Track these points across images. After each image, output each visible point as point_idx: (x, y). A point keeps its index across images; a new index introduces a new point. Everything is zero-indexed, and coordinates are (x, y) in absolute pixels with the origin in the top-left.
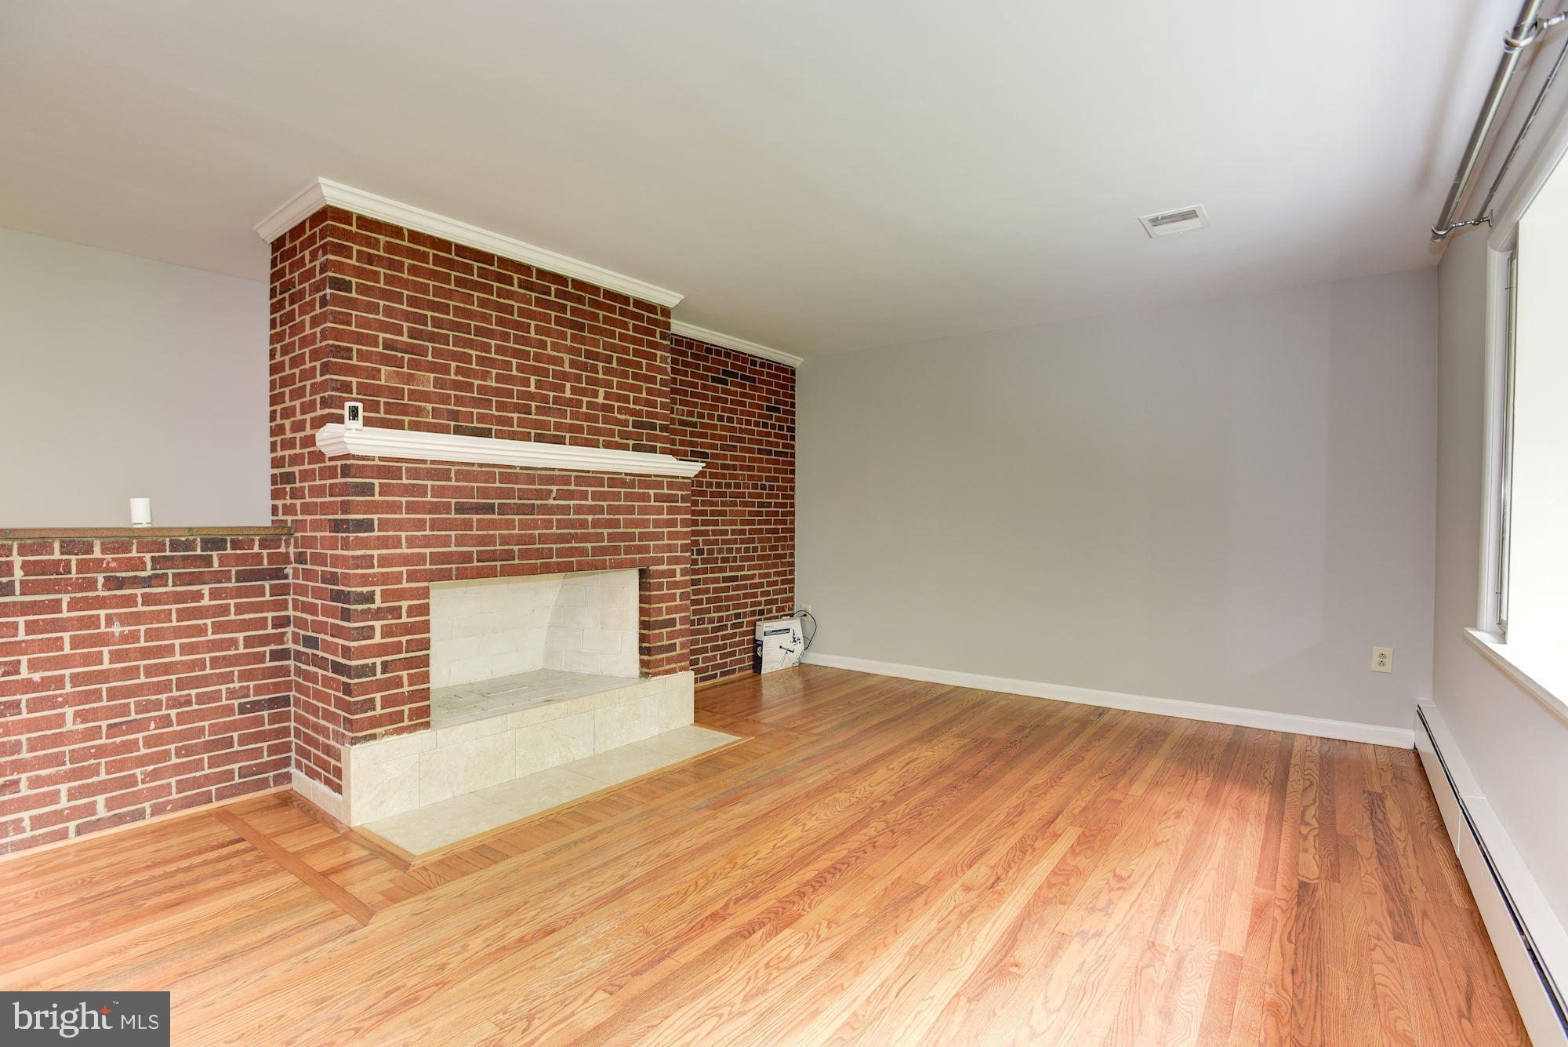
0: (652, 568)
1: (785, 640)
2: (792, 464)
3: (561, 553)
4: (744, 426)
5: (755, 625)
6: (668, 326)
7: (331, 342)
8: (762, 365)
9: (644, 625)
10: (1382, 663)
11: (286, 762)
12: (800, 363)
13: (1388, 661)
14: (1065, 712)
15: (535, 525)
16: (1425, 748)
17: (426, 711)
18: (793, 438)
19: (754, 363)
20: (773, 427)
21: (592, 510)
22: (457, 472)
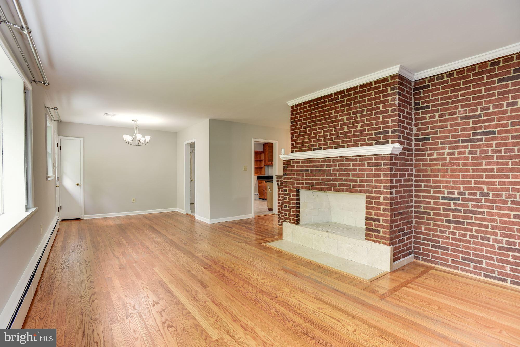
0: (367, 194)
3: (328, 185)
15: (319, 175)
17: (295, 220)
21: (338, 170)
22: (301, 161)
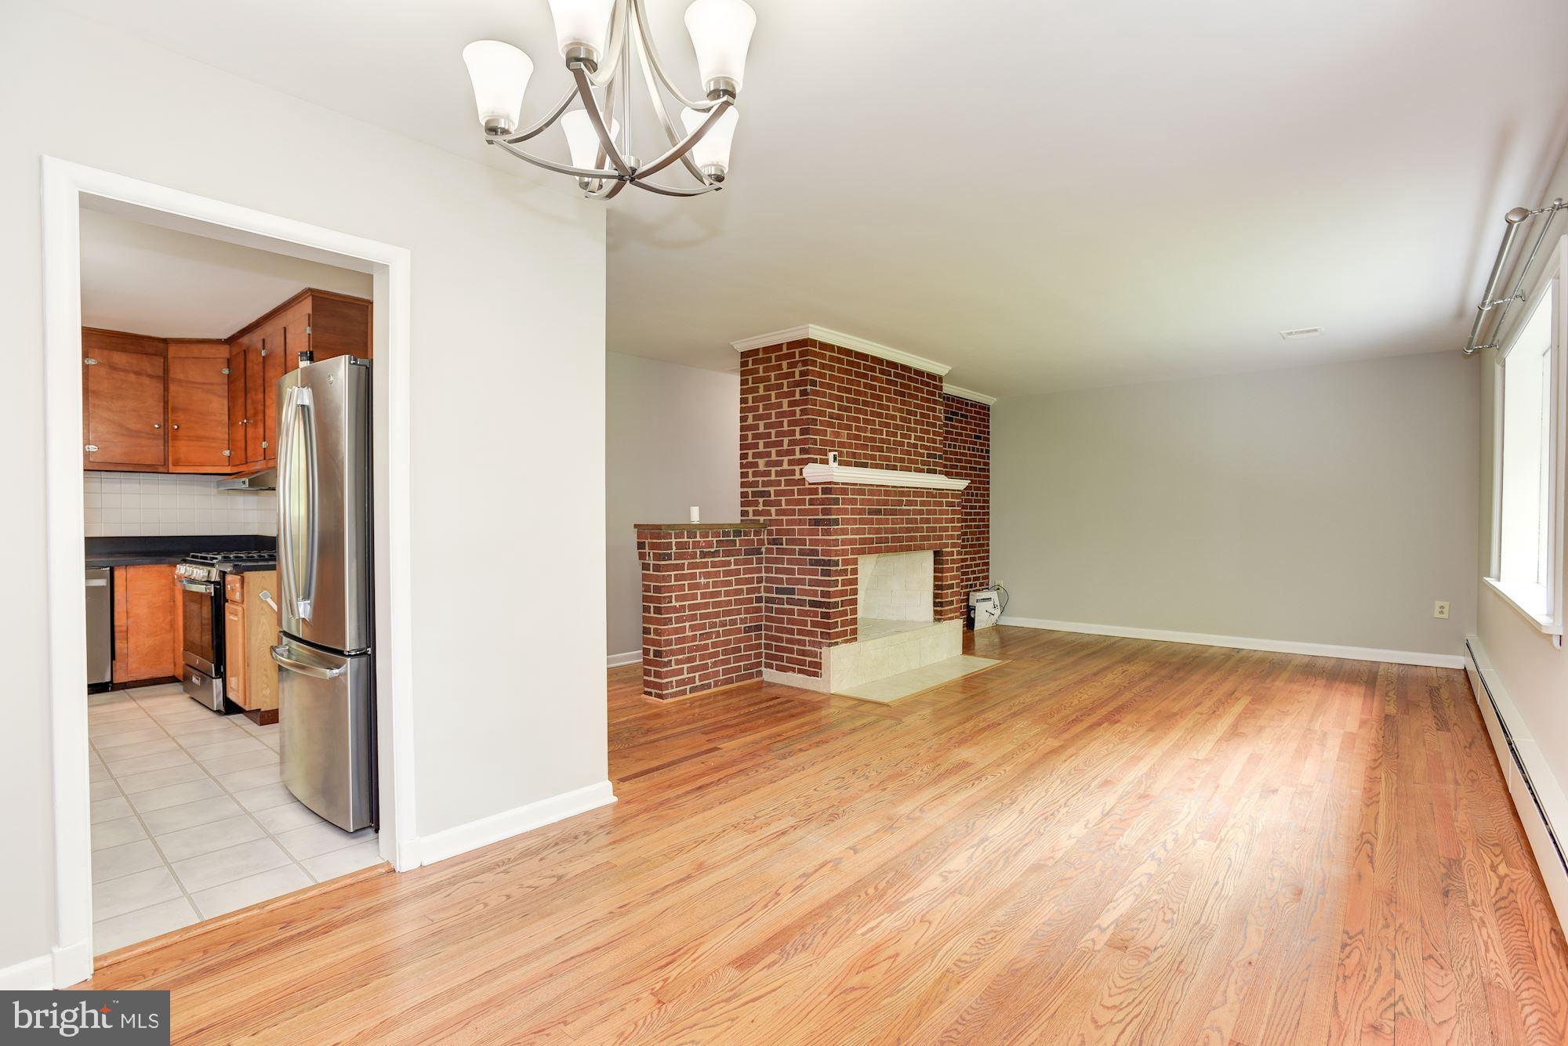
0: (944, 550)
1: (989, 605)
2: (988, 477)
4: (962, 451)
5: (968, 595)
6: (941, 388)
7: (810, 417)
8: (972, 405)
9: (936, 587)
10: (1442, 612)
11: (759, 664)
12: (993, 402)
13: (1446, 610)
14: (1211, 651)
15: (897, 522)
16: (1471, 668)
17: (854, 632)
18: (988, 458)
19: (967, 404)
20: (978, 450)
21: (919, 512)
22: (868, 490)
